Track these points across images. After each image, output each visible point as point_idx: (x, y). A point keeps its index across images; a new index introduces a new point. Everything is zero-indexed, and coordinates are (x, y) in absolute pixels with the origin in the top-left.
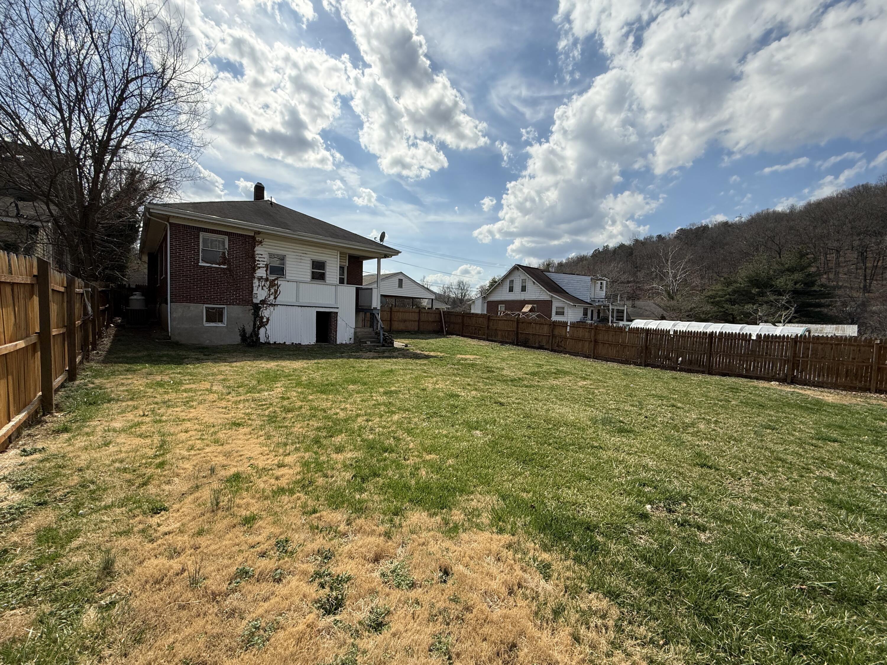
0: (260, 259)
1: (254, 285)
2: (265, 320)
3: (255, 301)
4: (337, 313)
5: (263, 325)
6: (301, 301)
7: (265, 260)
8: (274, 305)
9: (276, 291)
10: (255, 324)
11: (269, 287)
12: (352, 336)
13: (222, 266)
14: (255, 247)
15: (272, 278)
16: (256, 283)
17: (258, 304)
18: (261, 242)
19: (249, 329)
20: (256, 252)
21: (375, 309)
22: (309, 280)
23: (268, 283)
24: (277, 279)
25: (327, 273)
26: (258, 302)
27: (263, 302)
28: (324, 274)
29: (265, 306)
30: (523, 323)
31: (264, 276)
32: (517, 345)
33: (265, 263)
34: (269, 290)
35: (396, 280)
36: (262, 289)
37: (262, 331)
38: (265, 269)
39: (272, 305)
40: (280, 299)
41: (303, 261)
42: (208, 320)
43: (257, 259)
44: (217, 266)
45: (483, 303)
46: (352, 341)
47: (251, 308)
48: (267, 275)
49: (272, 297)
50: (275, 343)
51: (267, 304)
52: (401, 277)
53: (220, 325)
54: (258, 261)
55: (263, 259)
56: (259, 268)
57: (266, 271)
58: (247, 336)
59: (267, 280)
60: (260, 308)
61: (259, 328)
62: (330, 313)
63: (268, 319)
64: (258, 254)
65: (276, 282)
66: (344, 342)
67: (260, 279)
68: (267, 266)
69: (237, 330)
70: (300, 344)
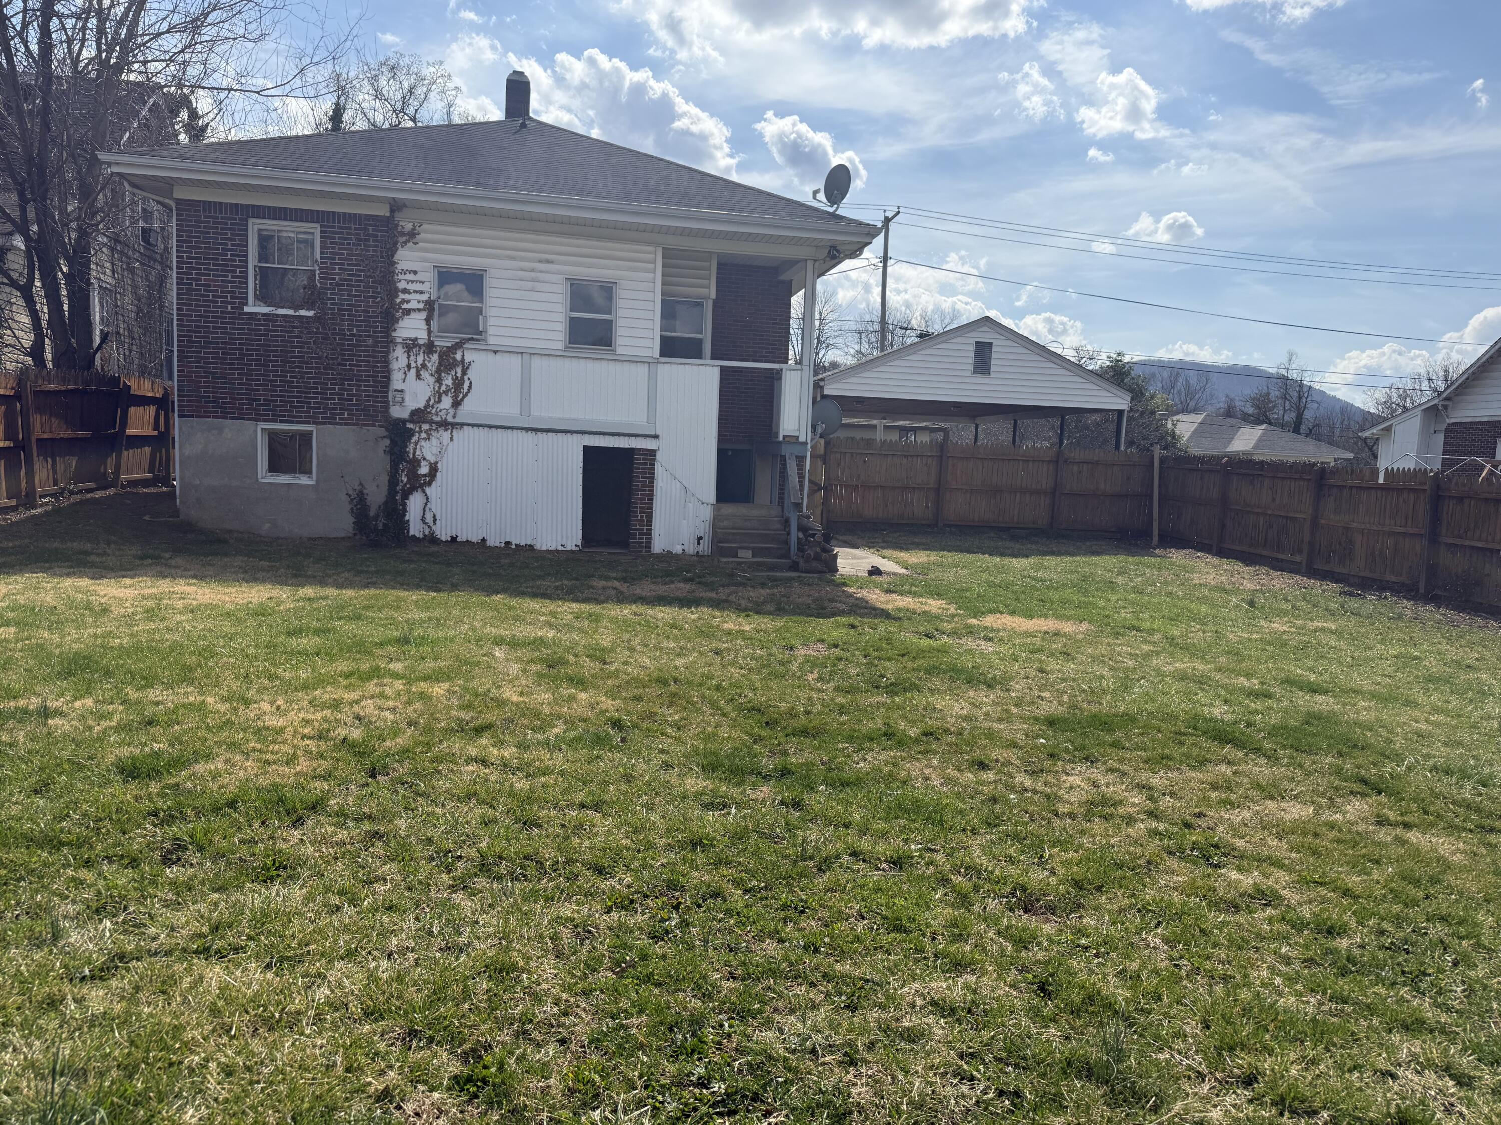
0: (411, 287)
1: (395, 366)
2: (424, 470)
3: (397, 413)
4: (652, 454)
5: (419, 484)
6: (535, 413)
7: (425, 287)
8: (454, 426)
9: (458, 384)
10: (393, 482)
11: (439, 371)
12: (704, 529)
13: (303, 313)
14: (393, 251)
15: (442, 343)
16: (399, 359)
17: (404, 422)
18: (412, 235)
19: (376, 496)
20: (401, 266)
21: (792, 440)
22: (560, 346)
23: (435, 358)
24: (458, 346)
25: (620, 323)
26: (405, 415)
27: (419, 416)
28: (609, 326)
29: (425, 427)
30: (1461, 500)
31: (422, 336)
32: (1432, 598)
33: (425, 297)
34: (439, 381)
35: (966, 349)
36: (418, 377)
37: (415, 503)
38: (424, 315)
39: (445, 425)
40: (471, 407)
41: (539, 286)
42: (273, 468)
43: (402, 285)
44: (291, 312)
45: (1426, 433)
46: (705, 548)
47: (382, 432)
48: (430, 332)
49: (447, 402)
50: (454, 539)
51: (431, 422)
52: (984, 336)
53: (304, 480)
54: (405, 291)
55: (418, 287)
56: (408, 312)
57: (428, 321)
58: (372, 513)
59: (430, 348)
60: (411, 433)
61: (406, 495)
62: (630, 453)
63: (434, 470)
64: (404, 272)
65: (458, 357)
66: (678, 550)
67: (411, 346)
68: (429, 306)
69: (345, 498)
70: (531, 548)
